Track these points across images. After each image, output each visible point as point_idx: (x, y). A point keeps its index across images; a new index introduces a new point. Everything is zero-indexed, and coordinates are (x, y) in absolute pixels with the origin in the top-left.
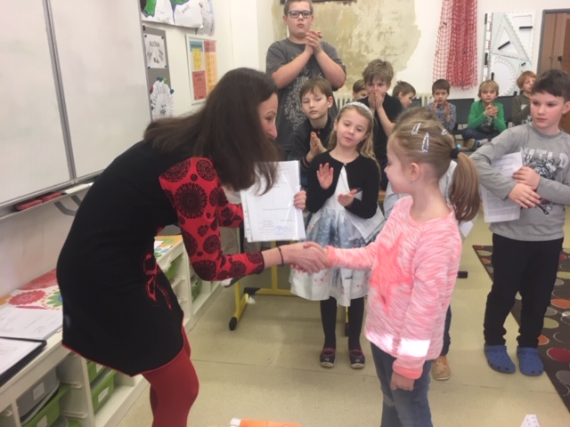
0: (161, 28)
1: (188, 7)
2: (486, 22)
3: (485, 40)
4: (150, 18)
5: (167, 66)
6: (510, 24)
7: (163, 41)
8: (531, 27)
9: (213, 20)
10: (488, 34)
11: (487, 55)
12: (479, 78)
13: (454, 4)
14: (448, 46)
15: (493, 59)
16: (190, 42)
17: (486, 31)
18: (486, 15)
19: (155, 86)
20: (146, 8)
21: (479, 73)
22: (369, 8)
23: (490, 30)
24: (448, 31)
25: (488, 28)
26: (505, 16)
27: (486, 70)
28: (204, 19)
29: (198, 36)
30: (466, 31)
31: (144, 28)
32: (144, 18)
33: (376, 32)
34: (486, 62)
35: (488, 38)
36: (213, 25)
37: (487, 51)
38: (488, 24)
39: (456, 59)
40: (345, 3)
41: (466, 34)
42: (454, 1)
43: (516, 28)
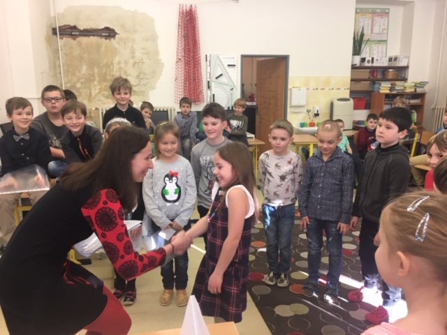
2: (206, 60)
3: (207, 72)
6: (221, 62)
8: (234, 65)
11: (209, 82)
12: (205, 97)
13: (185, 47)
14: (183, 75)
15: (213, 85)
17: (207, 66)
18: (206, 55)
21: (205, 94)
22: (125, 44)
23: (210, 66)
24: (182, 64)
25: (208, 64)
26: (218, 57)
27: (209, 92)
30: (194, 65)
33: (131, 62)
34: (209, 87)
35: (209, 70)
37: (209, 80)
38: (208, 61)
39: (189, 84)
40: (106, 39)
41: (194, 67)
42: (185, 44)
43: (226, 66)
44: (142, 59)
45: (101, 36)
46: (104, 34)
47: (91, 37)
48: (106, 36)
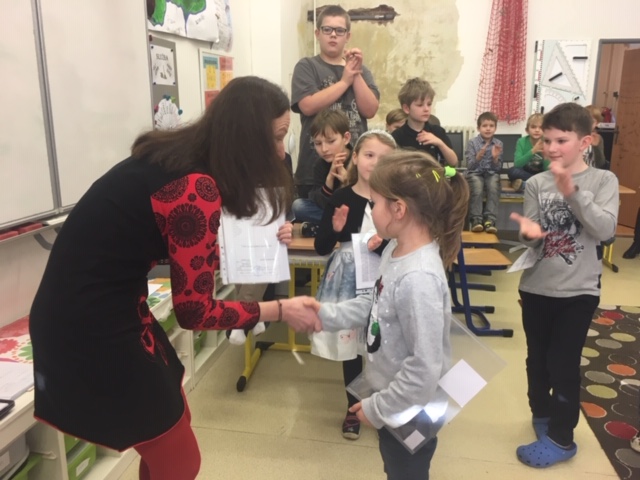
0: (171, 40)
1: (203, 18)
2: (536, 51)
3: (535, 70)
4: (158, 28)
5: (176, 83)
6: (562, 53)
7: (172, 54)
8: (586, 58)
9: (231, 35)
10: (539, 63)
11: (536, 86)
12: (527, 112)
13: (502, 29)
15: (543, 92)
16: (204, 57)
17: (536, 60)
18: (537, 42)
19: (160, 105)
20: (154, 16)
21: (527, 106)
22: (407, 29)
23: (541, 59)
24: (493, 58)
25: (538, 57)
26: (557, 45)
27: (535, 103)
28: (221, 33)
29: (213, 51)
30: (514, 59)
31: (151, 39)
32: (151, 27)
33: (414, 57)
34: (536, 95)
35: (538, 67)
36: (230, 40)
37: (537, 83)
38: (539, 53)
39: (502, 90)
40: (380, 23)
41: (514, 63)
42: (502, 25)
43: (570, 58)
44: (430, 53)
45: (374, 19)
46: (377, 17)
47: (360, 22)
48: (380, 19)
